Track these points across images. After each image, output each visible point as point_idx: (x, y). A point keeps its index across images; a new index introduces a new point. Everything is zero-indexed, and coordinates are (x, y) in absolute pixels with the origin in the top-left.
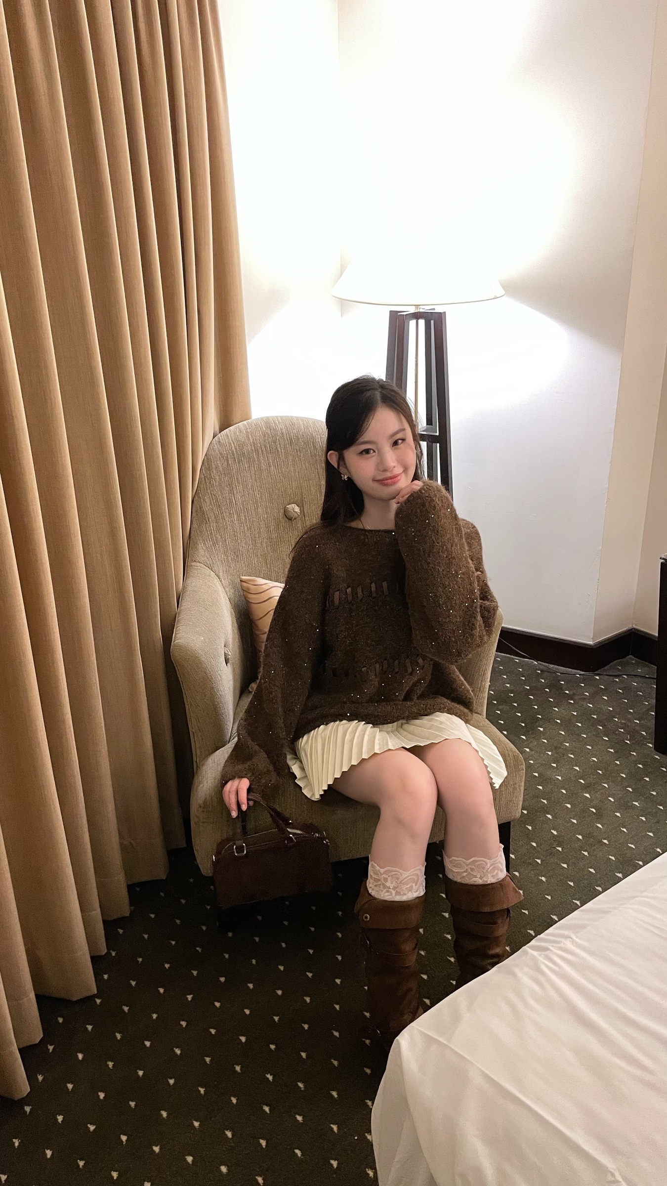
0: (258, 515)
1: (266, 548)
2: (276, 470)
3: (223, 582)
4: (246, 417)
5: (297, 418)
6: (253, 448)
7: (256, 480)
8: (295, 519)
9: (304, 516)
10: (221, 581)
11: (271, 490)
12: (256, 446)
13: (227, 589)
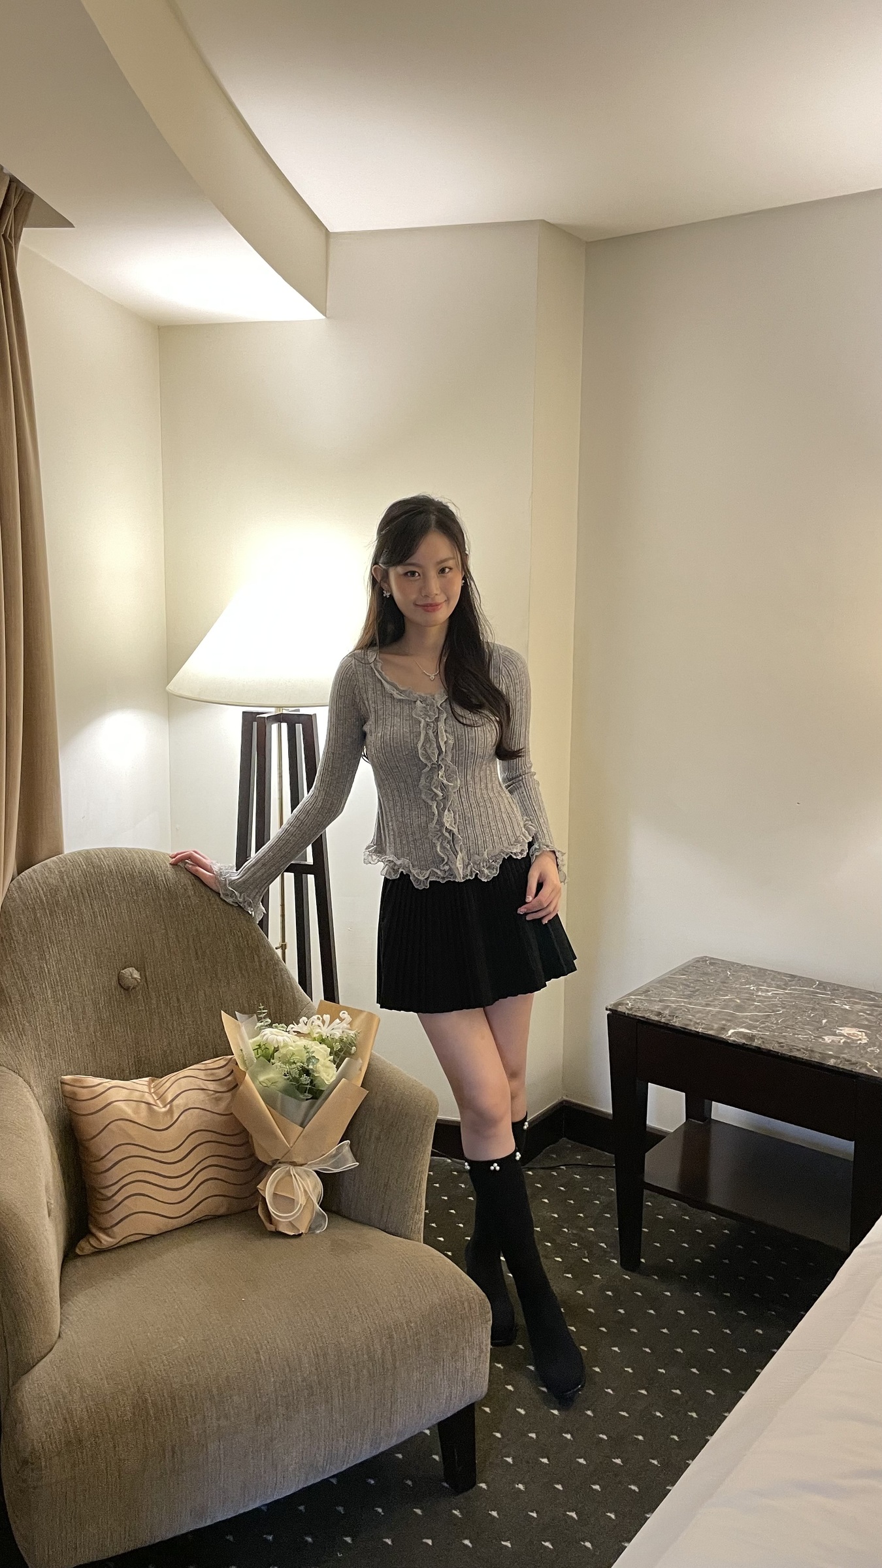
0: (82, 987)
1: (93, 1034)
2: (105, 922)
3: (35, 1092)
4: (58, 851)
5: (129, 850)
6: (71, 894)
7: (76, 937)
8: (134, 988)
9: (147, 984)
10: (33, 1090)
11: (98, 950)
12: (74, 890)
13: (41, 1102)
